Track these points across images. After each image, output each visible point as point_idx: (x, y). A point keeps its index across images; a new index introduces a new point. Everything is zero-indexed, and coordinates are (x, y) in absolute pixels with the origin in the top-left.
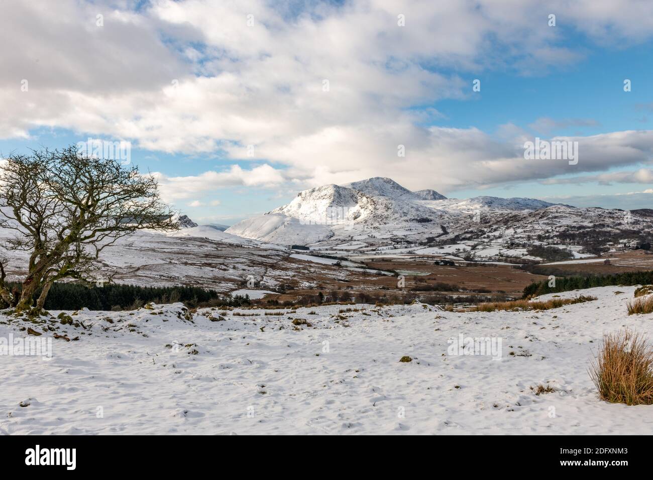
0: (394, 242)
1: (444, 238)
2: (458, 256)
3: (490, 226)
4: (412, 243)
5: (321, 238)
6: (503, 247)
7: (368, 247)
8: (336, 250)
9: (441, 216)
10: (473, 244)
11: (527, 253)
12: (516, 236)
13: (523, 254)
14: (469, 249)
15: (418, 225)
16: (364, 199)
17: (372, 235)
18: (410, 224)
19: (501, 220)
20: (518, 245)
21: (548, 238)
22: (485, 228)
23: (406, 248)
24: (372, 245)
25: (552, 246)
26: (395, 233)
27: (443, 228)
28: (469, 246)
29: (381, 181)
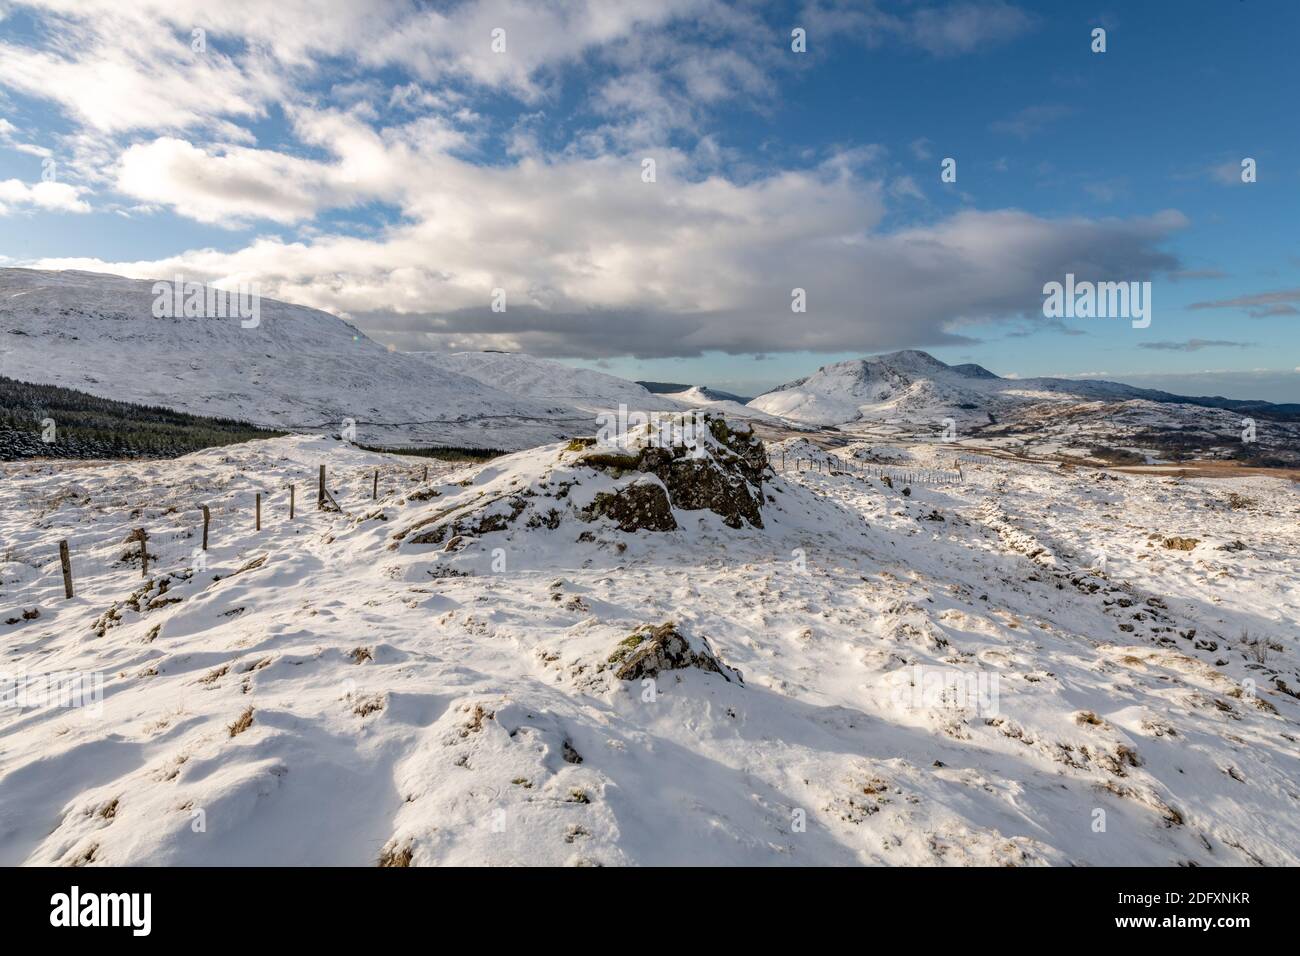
1: (992, 428)
2: (1009, 451)
3: (1050, 418)
5: (849, 419)
6: (1063, 445)
7: (903, 433)
8: (868, 433)
9: (989, 402)
10: (1027, 439)
11: (1090, 454)
12: (1080, 433)
13: (1086, 455)
14: (1022, 443)
15: (962, 412)
16: (896, 378)
17: (907, 420)
18: (953, 409)
20: (1081, 445)
21: (1120, 438)
22: (1043, 420)
24: (909, 431)
25: (1123, 448)
26: (934, 419)
27: (991, 417)
28: (1022, 440)
29: (914, 354)
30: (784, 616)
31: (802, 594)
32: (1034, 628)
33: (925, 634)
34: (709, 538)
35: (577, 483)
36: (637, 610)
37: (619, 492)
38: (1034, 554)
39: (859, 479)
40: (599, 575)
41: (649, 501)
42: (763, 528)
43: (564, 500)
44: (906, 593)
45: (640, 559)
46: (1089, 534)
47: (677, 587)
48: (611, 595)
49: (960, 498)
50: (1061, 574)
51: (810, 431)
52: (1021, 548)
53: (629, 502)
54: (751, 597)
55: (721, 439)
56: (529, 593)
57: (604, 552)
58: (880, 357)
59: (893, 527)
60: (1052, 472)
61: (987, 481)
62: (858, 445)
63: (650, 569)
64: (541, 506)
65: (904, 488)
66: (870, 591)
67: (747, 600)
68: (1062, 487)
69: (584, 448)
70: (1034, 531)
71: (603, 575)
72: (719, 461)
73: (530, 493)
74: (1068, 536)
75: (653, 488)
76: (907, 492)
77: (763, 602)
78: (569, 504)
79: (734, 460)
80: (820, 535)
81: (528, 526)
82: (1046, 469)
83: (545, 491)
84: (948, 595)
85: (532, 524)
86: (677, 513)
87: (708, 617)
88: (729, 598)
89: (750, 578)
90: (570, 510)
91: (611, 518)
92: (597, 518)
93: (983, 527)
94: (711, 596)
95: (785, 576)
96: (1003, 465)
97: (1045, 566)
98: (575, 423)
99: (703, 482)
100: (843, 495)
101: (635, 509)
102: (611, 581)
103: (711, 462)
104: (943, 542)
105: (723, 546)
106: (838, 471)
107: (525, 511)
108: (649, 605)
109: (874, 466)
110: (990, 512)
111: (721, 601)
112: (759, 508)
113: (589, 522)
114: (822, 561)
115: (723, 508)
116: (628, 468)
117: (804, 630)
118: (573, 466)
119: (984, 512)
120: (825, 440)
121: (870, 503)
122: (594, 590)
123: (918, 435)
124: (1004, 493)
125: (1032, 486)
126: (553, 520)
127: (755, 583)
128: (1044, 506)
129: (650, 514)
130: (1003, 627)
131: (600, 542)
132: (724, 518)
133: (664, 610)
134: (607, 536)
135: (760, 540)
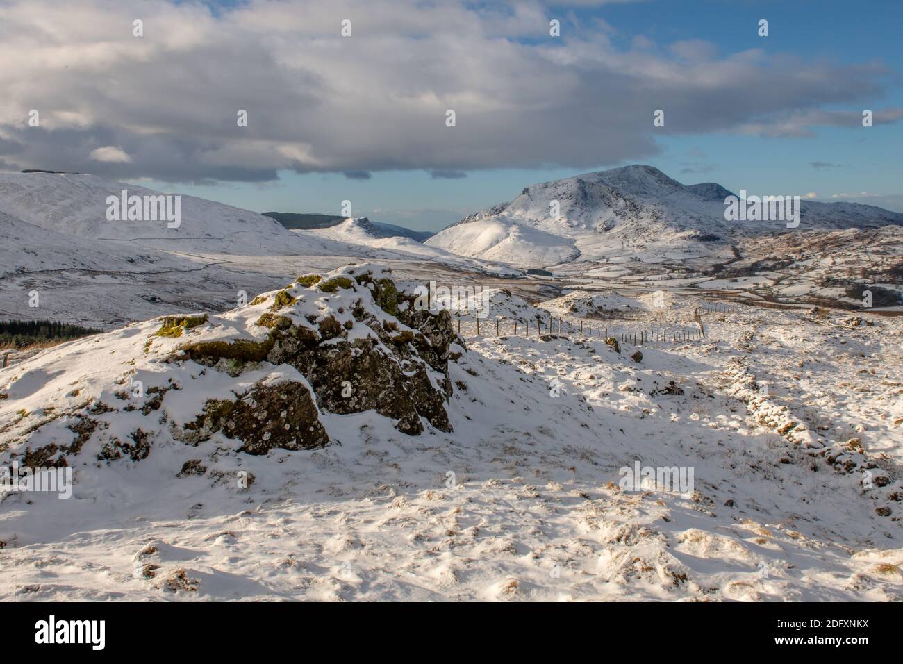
0: (668, 268)
1: (736, 265)
2: (757, 294)
3: (801, 251)
4: (694, 272)
5: (563, 258)
6: (816, 283)
7: (632, 274)
8: (588, 277)
9: (732, 231)
10: (776, 278)
11: (845, 294)
12: (834, 268)
13: (840, 295)
14: (770, 283)
15: (701, 246)
16: (621, 202)
17: (636, 258)
18: (690, 242)
19: (816, 243)
20: (835, 282)
21: (875, 273)
22: (794, 253)
23: (686, 278)
24: (638, 272)
25: (878, 285)
26: (669, 255)
27: (736, 251)
28: (771, 279)
29: (642, 170)
30: (481, 564)
31: (505, 528)
32: (785, 540)
33: (660, 569)
34: (375, 454)
35: (175, 387)
36: (273, 579)
37: (240, 397)
38: (787, 430)
39: (578, 343)
40: (213, 528)
41: (285, 406)
42: (451, 430)
43: (155, 415)
44: (637, 513)
45: (275, 496)
46: (844, 397)
47: (331, 535)
48: (233, 560)
49: (703, 360)
50: (816, 452)
51: (514, 277)
52: (772, 423)
53: (256, 410)
54: (436, 539)
55: (388, 307)
56: (105, 568)
57: (220, 489)
58: (601, 174)
59: (622, 408)
60: (804, 319)
61: (732, 336)
62: (575, 294)
63: (290, 510)
64: (119, 427)
65: (634, 352)
66: (593, 513)
67: (430, 545)
68: (816, 338)
69: (184, 332)
70: (786, 399)
71: (219, 526)
72: (386, 341)
73: (101, 408)
74: (821, 402)
75: (290, 388)
76: (638, 357)
77: (452, 545)
78: (164, 420)
79: (407, 338)
80: (528, 434)
81: (100, 458)
82: (798, 317)
83: (125, 403)
84: (688, 507)
85: (106, 456)
86: (328, 420)
87: (374, 578)
88: (404, 544)
89: (434, 511)
90: (166, 428)
91: (229, 435)
92: (207, 438)
93: (728, 398)
94: (379, 545)
95: (482, 503)
96: (750, 313)
97: (798, 443)
98: (172, 277)
99: (363, 373)
100: (558, 367)
101: (266, 420)
102: (231, 537)
103: (375, 342)
104: (681, 423)
105: (396, 466)
106: (552, 332)
107: (94, 436)
108: (289, 569)
109: (596, 324)
110: (736, 377)
111: (394, 550)
112: (445, 404)
113: (196, 445)
114: (532, 475)
115: (395, 408)
116: (252, 360)
117: (508, 583)
118: (167, 361)
119: (730, 378)
120: (535, 289)
121: (592, 378)
122: (206, 553)
123: (650, 278)
124: (751, 351)
125: (783, 339)
126: (139, 447)
127: (440, 520)
128: (797, 364)
129: (287, 427)
130: (750, 544)
131: (214, 474)
132: (396, 422)
133: (311, 575)
134: (224, 465)
135: (446, 450)
